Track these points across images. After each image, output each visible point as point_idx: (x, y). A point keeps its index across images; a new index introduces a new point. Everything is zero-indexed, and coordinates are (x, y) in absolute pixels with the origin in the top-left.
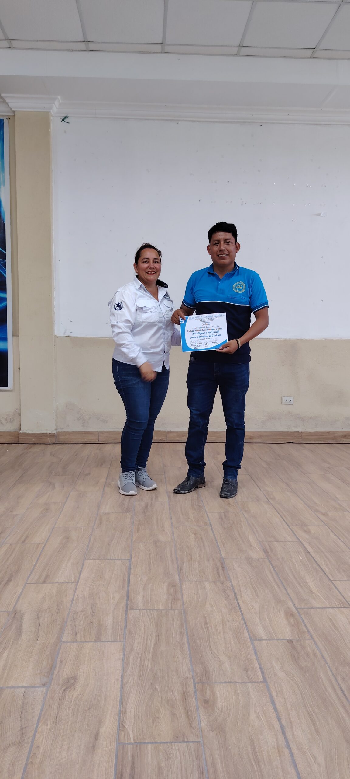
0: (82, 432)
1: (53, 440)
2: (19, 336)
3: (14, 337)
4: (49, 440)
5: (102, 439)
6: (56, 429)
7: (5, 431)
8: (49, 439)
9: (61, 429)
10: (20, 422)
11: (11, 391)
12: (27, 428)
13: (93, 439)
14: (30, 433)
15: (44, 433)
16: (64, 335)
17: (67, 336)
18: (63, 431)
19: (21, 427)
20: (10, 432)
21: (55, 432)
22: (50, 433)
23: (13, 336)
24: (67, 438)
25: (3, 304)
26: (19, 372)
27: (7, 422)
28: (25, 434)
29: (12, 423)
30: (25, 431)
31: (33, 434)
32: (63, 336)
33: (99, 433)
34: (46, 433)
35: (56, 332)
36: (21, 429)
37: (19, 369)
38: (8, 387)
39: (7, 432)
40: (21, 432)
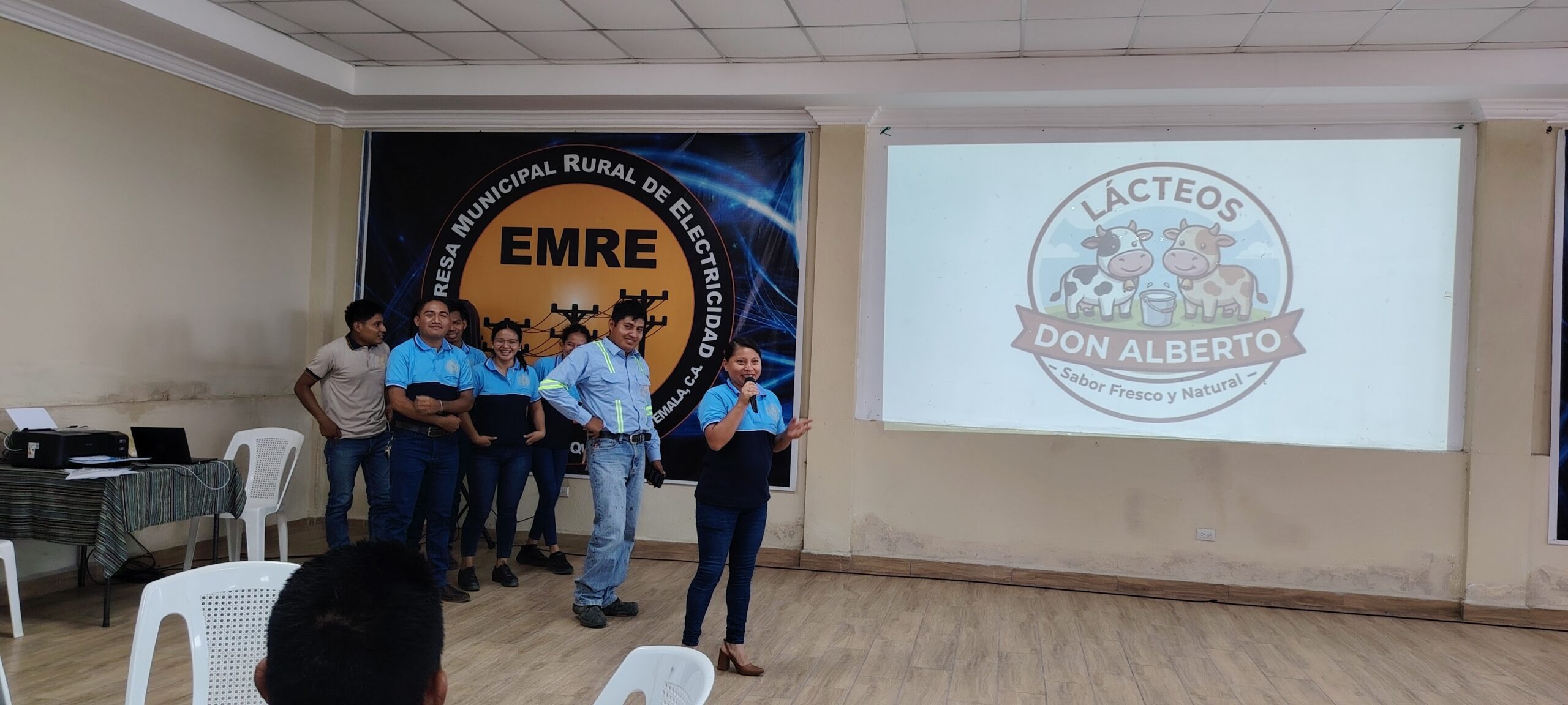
0: (887, 558)
1: (847, 567)
4: (841, 566)
5: (915, 570)
6: (851, 552)
7: (782, 548)
8: (840, 564)
9: (858, 551)
10: (803, 537)
11: (792, 492)
12: (813, 546)
13: (903, 569)
14: (815, 555)
15: (834, 556)
17: (872, 421)
18: (861, 555)
19: (803, 544)
20: (789, 550)
21: (849, 555)
22: (842, 556)
24: (866, 566)
25: (790, 374)
26: (806, 468)
28: (809, 555)
29: (792, 537)
30: (809, 551)
31: (819, 555)
32: (866, 419)
33: (911, 562)
34: (837, 556)
35: (856, 415)
36: (803, 547)
37: (806, 462)
38: (789, 486)
39: (785, 550)
40: (803, 551)
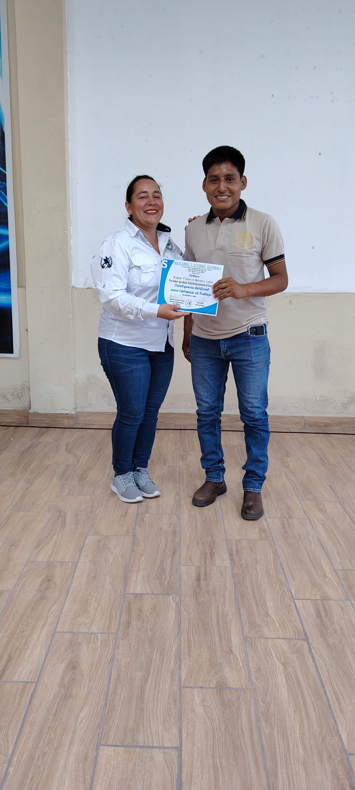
0: (107, 412)
1: (72, 423)
2: (25, 287)
3: (20, 288)
4: (66, 423)
6: (75, 409)
7: (12, 409)
8: (66, 421)
9: (81, 408)
10: (30, 398)
11: (17, 359)
12: (40, 406)
14: (42, 414)
15: (60, 414)
16: (85, 286)
17: (88, 288)
18: (83, 412)
19: (30, 404)
20: (19, 410)
21: (73, 412)
22: (67, 414)
23: (18, 287)
24: (89, 421)
25: (4, 244)
26: (27, 334)
27: (14, 398)
28: (36, 414)
29: (20, 399)
30: (36, 410)
31: (46, 414)
32: (82, 287)
34: (61, 414)
35: (73, 283)
36: (31, 406)
37: (27, 330)
38: (12, 353)
39: (14, 410)
40: (31, 411)
